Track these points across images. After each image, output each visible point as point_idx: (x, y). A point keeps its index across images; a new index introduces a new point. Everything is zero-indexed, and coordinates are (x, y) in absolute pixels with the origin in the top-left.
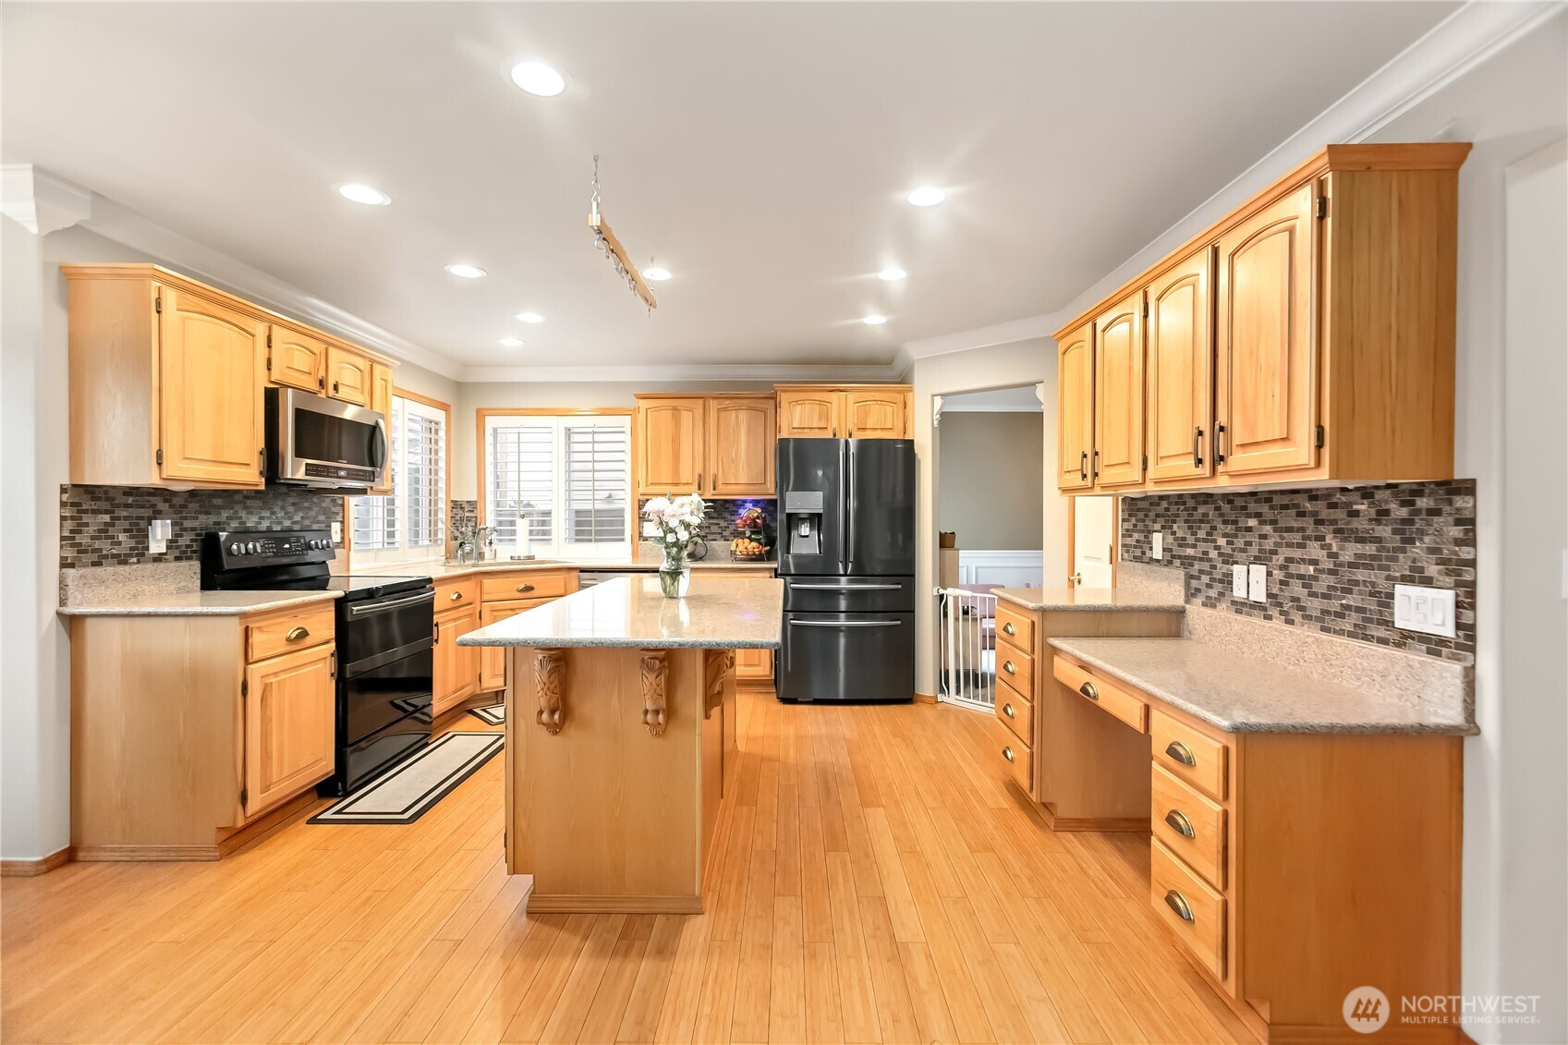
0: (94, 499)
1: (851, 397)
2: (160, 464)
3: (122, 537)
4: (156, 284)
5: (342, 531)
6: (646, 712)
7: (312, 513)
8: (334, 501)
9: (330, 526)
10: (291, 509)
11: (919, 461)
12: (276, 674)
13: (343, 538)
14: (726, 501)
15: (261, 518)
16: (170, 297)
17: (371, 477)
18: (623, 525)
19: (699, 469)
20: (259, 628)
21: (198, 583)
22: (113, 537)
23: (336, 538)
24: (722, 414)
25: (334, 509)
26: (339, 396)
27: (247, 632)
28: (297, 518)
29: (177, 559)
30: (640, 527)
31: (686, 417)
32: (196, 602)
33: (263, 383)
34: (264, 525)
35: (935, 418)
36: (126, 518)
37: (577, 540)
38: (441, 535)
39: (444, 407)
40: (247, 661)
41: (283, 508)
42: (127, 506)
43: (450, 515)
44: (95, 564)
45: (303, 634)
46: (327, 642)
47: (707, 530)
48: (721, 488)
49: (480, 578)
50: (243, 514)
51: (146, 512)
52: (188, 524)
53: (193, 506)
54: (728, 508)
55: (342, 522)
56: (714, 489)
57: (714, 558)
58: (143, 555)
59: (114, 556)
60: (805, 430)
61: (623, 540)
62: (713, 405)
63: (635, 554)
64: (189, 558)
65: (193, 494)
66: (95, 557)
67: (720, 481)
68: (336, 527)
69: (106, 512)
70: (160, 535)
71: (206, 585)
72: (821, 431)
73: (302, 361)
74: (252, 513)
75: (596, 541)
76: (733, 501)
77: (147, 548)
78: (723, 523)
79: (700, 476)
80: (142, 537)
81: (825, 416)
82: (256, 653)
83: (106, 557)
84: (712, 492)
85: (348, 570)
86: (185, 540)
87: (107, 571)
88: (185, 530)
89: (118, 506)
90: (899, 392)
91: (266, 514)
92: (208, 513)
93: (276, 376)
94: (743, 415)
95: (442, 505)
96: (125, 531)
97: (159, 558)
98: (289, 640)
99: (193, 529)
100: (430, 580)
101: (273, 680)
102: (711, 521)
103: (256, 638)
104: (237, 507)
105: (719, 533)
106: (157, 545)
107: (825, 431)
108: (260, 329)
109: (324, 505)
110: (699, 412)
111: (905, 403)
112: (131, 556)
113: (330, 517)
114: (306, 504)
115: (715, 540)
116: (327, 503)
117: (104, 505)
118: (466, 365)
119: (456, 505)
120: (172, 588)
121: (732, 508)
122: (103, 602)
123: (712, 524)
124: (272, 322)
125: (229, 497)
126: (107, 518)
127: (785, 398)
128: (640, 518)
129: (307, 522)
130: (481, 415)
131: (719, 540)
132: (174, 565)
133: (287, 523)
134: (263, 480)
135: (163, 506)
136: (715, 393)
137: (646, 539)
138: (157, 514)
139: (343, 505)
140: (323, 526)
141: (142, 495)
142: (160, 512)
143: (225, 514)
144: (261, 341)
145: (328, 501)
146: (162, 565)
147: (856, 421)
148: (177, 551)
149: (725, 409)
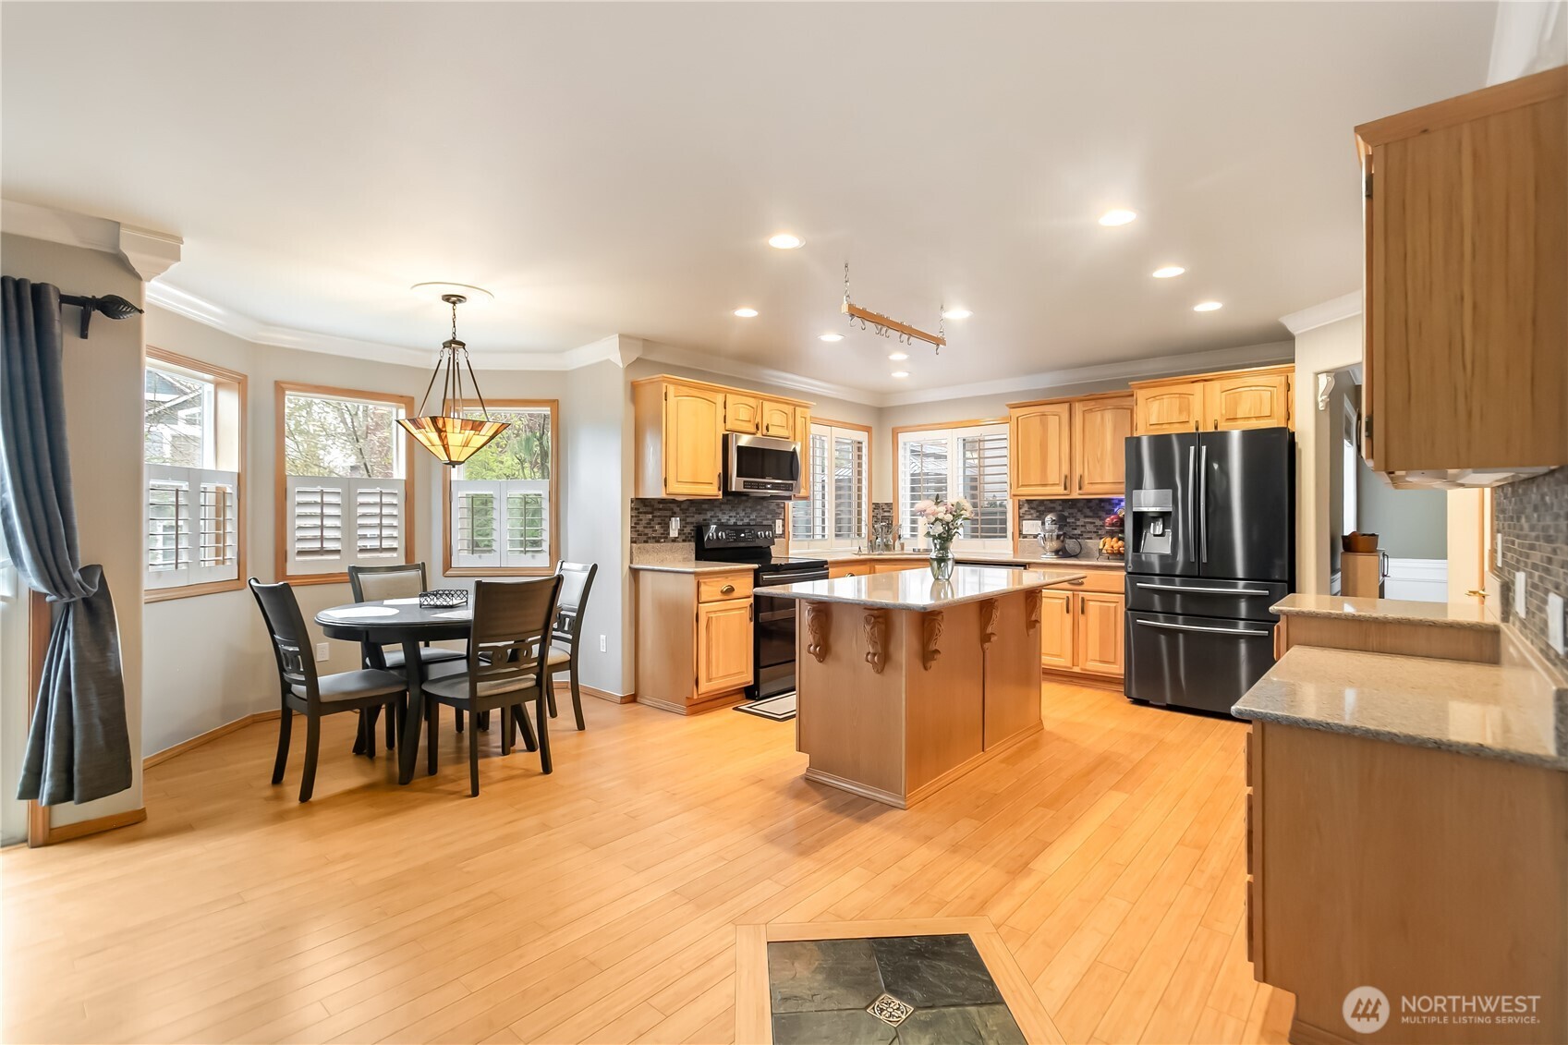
0: (645, 506)
1: (1216, 385)
2: (666, 486)
3: (657, 527)
4: (665, 384)
5: (783, 526)
6: (868, 654)
7: (762, 514)
8: (778, 505)
9: (775, 523)
10: (749, 510)
11: (1300, 451)
12: (715, 612)
13: (784, 531)
14: (1101, 500)
15: (730, 517)
16: (671, 390)
17: (789, 488)
18: (1006, 524)
19: (1065, 470)
20: (705, 583)
21: (694, 556)
22: (653, 527)
23: (779, 531)
24: (1087, 415)
25: (778, 511)
26: (769, 433)
27: (698, 583)
28: (753, 517)
29: (684, 541)
30: (1020, 525)
31: (1053, 422)
32: (692, 566)
33: (722, 432)
34: (732, 521)
35: (1320, 399)
36: (659, 516)
37: (973, 537)
38: (864, 531)
39: (868, 429)
40: (699, 603)
41: (744, 510)
42: (660, 509)
43: (872, 514)
44: (646, 542)
45: (731, 590)
46: (749, 597)
47: (1083, 529)
48: (1087, 488)
49: (873, 564)
50: (720, 515)
51: (668, 513)
52: (689, 520)
53: (693, 509)
54: (1103, 507)
55: (784, 520)
56: (1080, 489)
57: (1088, 556)
58: (666, 538)
59: (654, 538)
60: (1164, 426)
61: (1006, 537)
62: (1078, 407)
63: (1015, 550)
64: (690, 541)
65: (691, 501)
66: (644, 538)
67: (1086, 481)
68: (779, 523)
69: (650, 513)
70: (675, 526)
71: (697, 558)
72: (1182, 425)
73: (744, 414)
74: (724, 513)
75: (982, 537)
76: (1109, 501)
77: (669, 534)
78: (1098, 522)
79: (1066, 477)
80: (666, 527)
81: (1185, 408)
82: (703, 598)
83: (649, 538)
84: (1078, 491)
85: (788, 553)
86: (687, 530)
87: (650, 546)
88: (687, 523)
89: (656, 509)
90: (1279, 372)
91: (733, 514)
92: (700, 514)
93: (728, 427)
94: (1109, 415)
95: (864, 507)
96: (659, 524)
97: (674, 540)
98: (722, 592)
99: (692, 523)
100: (826, 562)
101: (713, 615)
102: (1087, 520)
103: (703, 588)
104: (717, 509)
105: (1095, 532)
106: (674, 533)
107: (1186, 425)
108: (720, 398)
109: (771, 508)
110: (1065, 416)
111: (1288, 385)
112: (661, 538)
113: (776, 515)
114: (759, 507)
115: (1091, 538)
116: (773, 506)
117: (649, 509)
118: (883, 394)
119: (877, 506)
120: (681, 558)
121: (1108, 507)
122: (649, 563)
123: (1088, 523)
124: (726, 393)
125: (709, 503)
126: (650, 516)
127: (1141, 395)
128: (1020, 517)
129: (759, 520)
130: (895, 433)
131: (1095, 539)
132: (681, 544)
133: (746, 520)
134: (721, 492)
135: (677, 510)
136: (1081, 396)
137: (1025, 537)
138: (674, 515)
139: (784, 508)
140: (769, 522)
141: (667, 503)
142: (675, 513)
143: (709, 514)
144: (720, 405)
145: (774, 507)
146: (676, 544)
147: (1224, 412)
148: (683, 537)
149: (1091, 410)
